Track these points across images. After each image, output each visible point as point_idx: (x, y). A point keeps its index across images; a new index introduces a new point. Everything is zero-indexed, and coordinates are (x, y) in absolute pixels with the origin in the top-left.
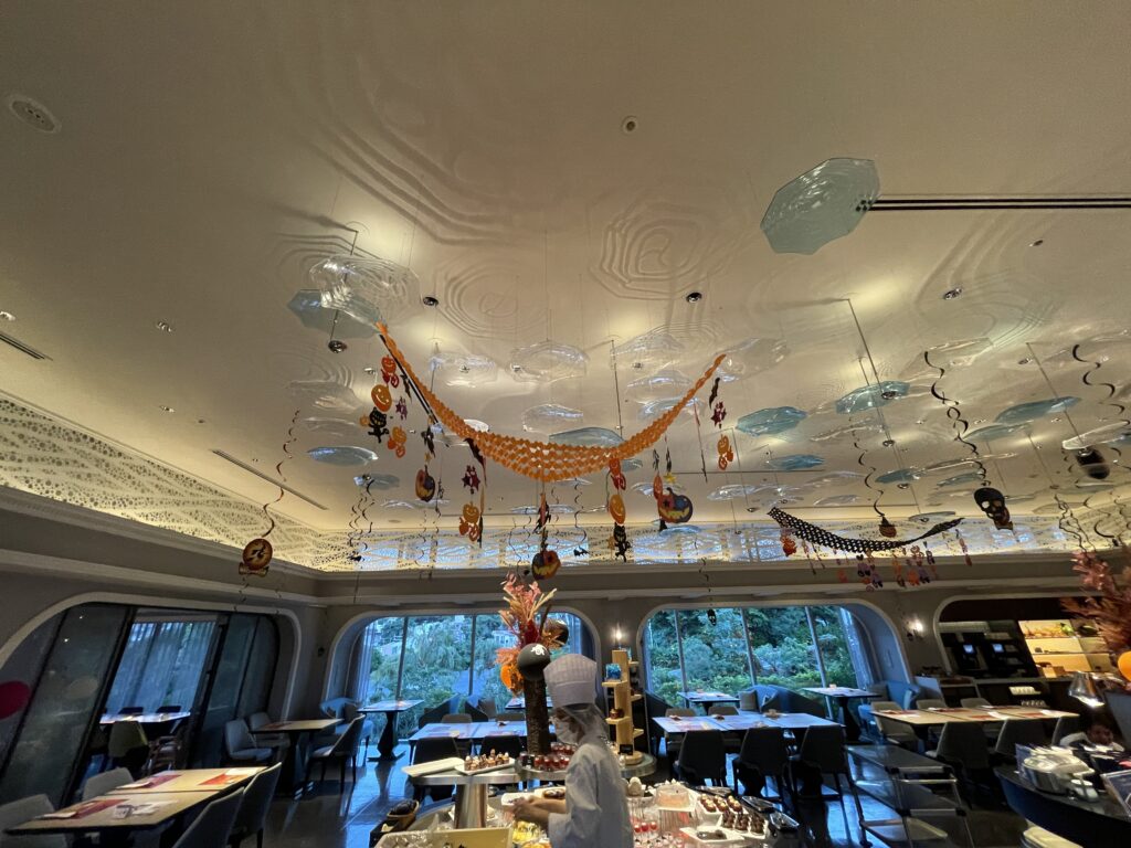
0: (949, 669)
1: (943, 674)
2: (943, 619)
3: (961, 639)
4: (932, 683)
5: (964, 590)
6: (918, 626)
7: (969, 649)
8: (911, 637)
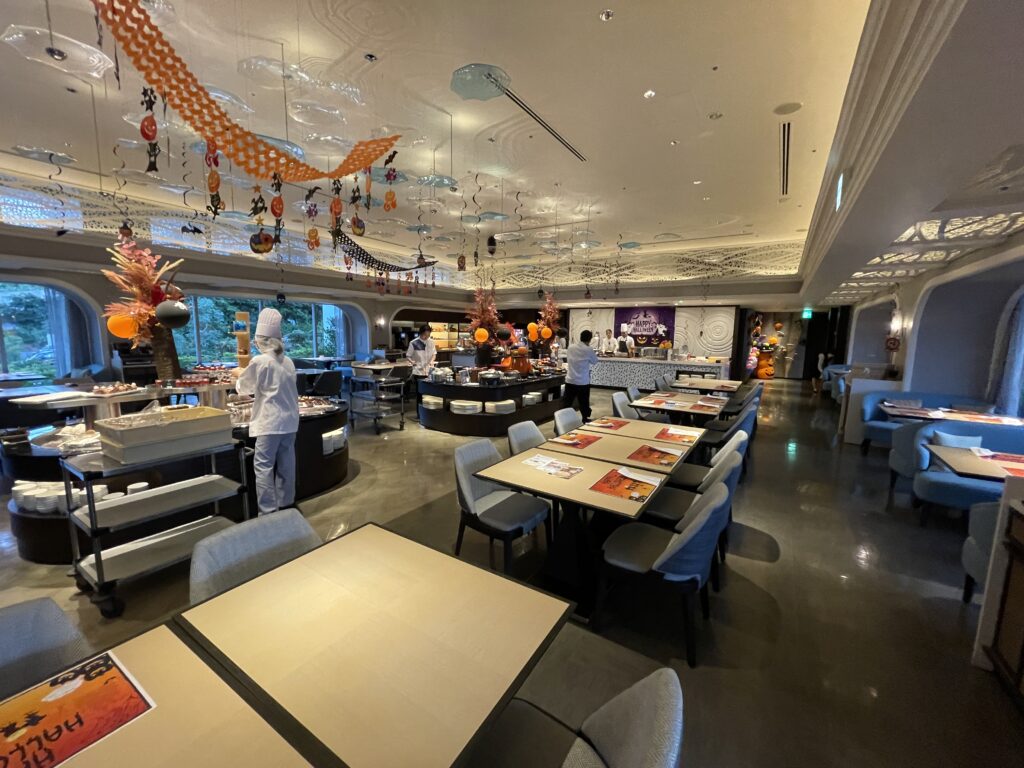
0: (391, 346)
1: (388, 348)
2: (395, 319)
3: (401, 330)
4: (382, 353)
5: (410, 303)
6: (382, 322)
7: (403, 335)
8: (377, 328)
